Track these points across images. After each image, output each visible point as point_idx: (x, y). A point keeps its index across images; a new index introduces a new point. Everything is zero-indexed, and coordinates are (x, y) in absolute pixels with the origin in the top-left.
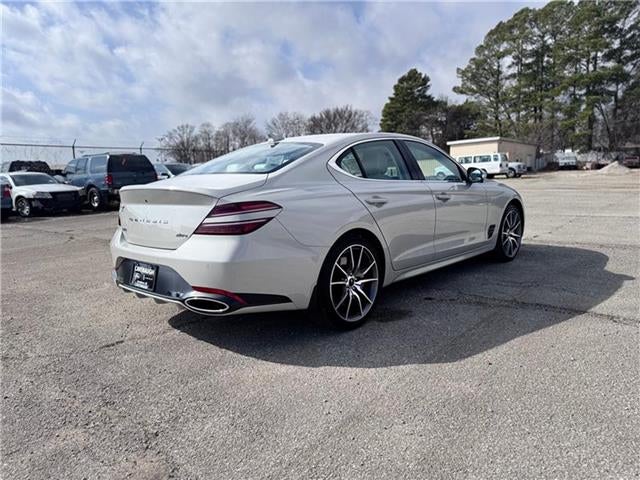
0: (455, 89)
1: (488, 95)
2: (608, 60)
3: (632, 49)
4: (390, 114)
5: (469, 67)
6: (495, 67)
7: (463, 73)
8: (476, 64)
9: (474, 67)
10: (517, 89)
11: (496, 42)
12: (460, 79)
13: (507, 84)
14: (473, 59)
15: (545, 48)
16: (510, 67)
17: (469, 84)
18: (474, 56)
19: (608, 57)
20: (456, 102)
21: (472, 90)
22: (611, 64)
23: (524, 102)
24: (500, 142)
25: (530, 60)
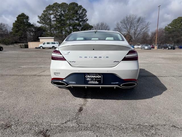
0: (38, 22)
1: (48, 25)
2: (77, 20)
3: (81, 19)
4: (16, 26)
5: (42, 16)
6: (49, 17)
7: (40, 17)
8: (44, 15)
9: (43, 16)
10: (56, 25)
11: (49, 10)
12: (39, 19)
13: (53, 23)
14: (43, 14)
15: (62, 15)
16: (53, 18)
17: (42, 21)
18: (43, 13)
19: (76, 20)
20: (38, 26)
21: (43, 23)
22: (77, 22)
23: (58, 28)
24: (54, 39)
25: (59, 17)
